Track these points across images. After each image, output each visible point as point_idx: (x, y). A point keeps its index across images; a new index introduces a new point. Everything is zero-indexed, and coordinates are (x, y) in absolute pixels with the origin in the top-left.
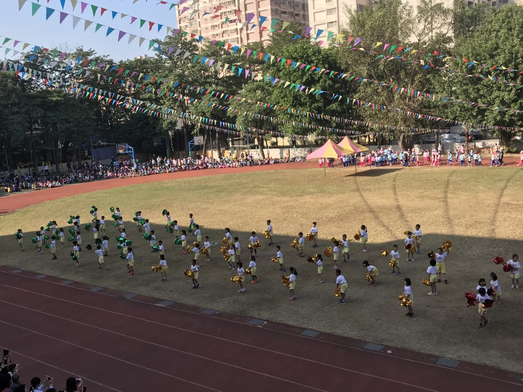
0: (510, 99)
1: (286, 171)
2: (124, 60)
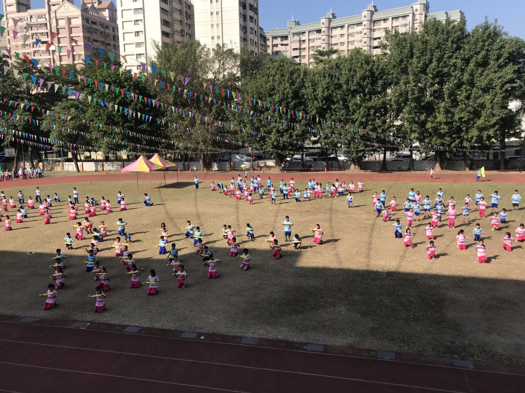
1: (101, 182)
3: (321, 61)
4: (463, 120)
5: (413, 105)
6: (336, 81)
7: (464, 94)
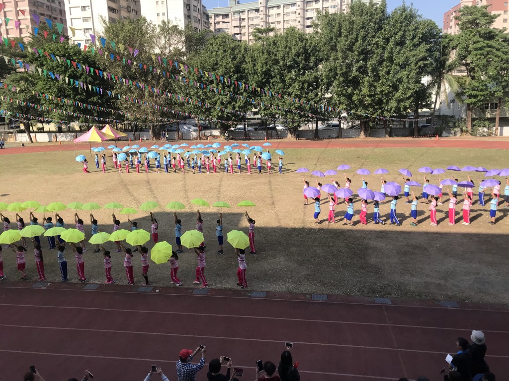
3: (260, 38)
4: (384, 93)
5: (342, 79)
6: (273, 57)
7: (385, 70)
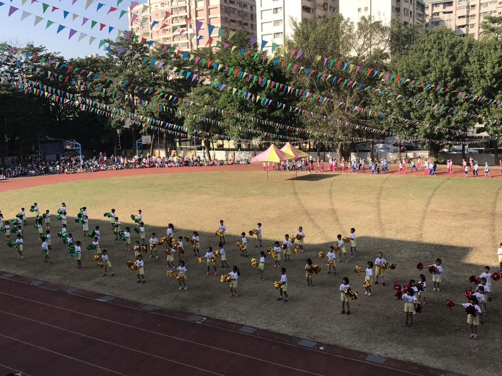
0: (439, 114)
1: (231, 172)
2: (75, 58)
